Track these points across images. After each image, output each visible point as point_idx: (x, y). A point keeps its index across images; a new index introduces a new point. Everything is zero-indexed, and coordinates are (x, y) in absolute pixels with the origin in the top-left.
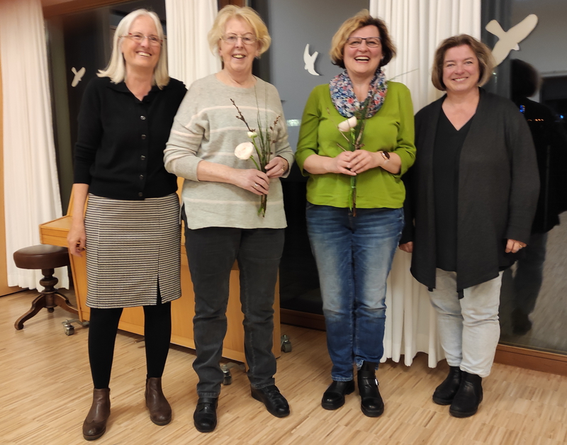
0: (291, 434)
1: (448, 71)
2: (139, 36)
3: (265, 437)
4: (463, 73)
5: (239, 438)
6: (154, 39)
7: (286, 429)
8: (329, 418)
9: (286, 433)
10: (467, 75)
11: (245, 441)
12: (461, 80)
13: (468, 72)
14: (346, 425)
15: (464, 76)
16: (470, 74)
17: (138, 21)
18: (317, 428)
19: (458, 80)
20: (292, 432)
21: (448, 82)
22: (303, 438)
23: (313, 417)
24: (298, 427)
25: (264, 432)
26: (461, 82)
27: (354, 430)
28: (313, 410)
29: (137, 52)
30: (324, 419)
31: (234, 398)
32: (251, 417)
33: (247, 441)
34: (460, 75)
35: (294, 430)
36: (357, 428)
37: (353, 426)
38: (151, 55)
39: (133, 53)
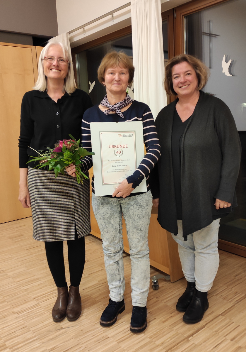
0: (188, 341)
1: (175, 81)
2: (51, 58)
3: (169, 339)
4: (185, 82)
5: (150, 338)
6: (62, 60)
7: (186, 336)
8: (220, 331)
9: (185, 339)
10: (188, 83)
11: (154, 340)
12: (185, 87)
13: (189, 81)
14: (232, 340)
15: (186, 84)
16: (191, 82)
17: (51, 48)
18: (208, 339)
19: (183, 87)
20: (189, 339)
21: (177, 90)
22: (196, 346)
23: (208, 327)
24: (194, 335)
25: (169, 335)
26: (185, 89)
27: (236, 346)
28: (210, 322)
29: (51, 69)
30: (216, 332)
31: (157, 301)
32: (164, 320)
33: (155, 341)
34: (184, 83)
35: (191, 337)
36: (240, 344)
37: (236, 342)
38: (60, 71)
39: (48, 70)
